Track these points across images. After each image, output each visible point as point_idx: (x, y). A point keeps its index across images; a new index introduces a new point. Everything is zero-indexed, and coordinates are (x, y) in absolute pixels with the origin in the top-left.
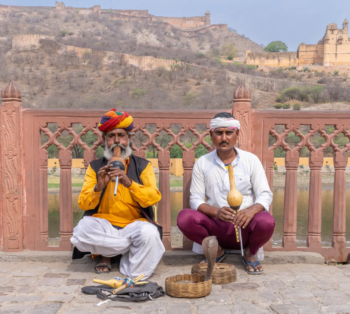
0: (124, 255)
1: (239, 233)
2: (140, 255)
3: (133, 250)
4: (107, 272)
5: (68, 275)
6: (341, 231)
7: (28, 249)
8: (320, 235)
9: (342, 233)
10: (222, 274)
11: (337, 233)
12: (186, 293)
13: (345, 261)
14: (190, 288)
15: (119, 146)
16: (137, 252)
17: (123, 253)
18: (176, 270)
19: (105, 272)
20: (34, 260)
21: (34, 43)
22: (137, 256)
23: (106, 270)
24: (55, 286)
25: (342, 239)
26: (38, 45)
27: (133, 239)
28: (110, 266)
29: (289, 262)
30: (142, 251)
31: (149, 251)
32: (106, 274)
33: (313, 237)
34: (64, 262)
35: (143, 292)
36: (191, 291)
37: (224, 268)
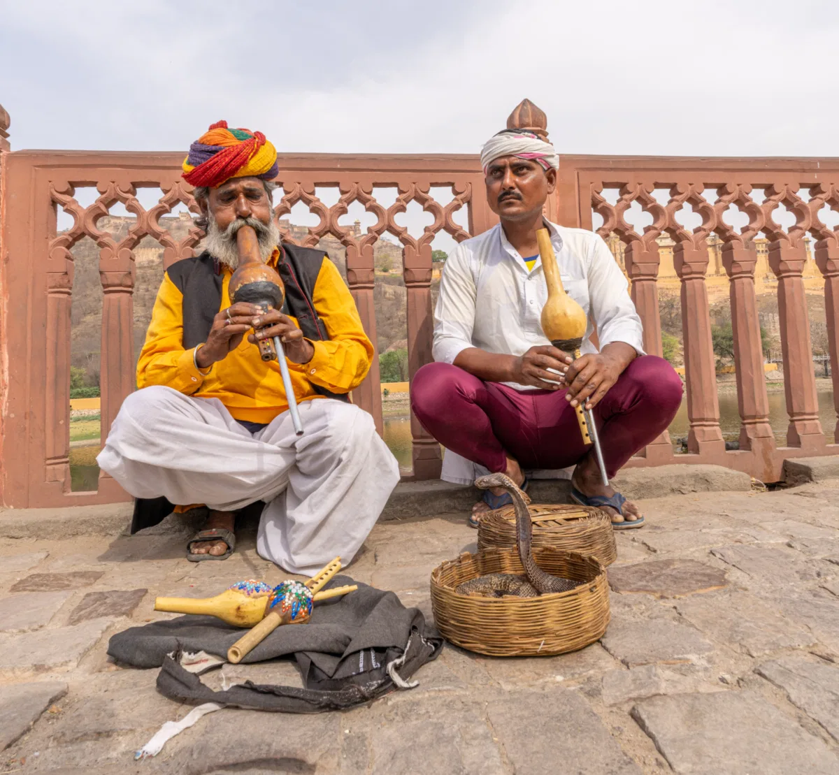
0: (270, 503)
1: (588, 417)
2: (325, 496)
3: (299, 484)
4: (222, 556)
5: (97, 576)
6: (762, 414)
7: (8, 505)
8: (718, 423)
9: (763, 417)
10: (589, 537)
11: (754, 417)
12: (536, 636)
13: (776, 479)
14: (552, 612)
15: (251, 226)
16: (314, 489)
17: (265, 495)
18: (412, 533)
19: (214, 557)
20: (16, 535)
21: (152, 258)
22: (314, 501)
23: (218, 548)
24: (24, 632)
25: (766, 430)
26: (157, 260)
27: (301, 452)
28: (230, 538)
29: (673, 490)
30: (332, 483)
31: (352, 484)
32: (218, 562)
33: (705, 428)
34: (103, 534)
35: (358, 652)
36: (557, 627)
37: (577, 519)
